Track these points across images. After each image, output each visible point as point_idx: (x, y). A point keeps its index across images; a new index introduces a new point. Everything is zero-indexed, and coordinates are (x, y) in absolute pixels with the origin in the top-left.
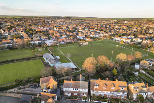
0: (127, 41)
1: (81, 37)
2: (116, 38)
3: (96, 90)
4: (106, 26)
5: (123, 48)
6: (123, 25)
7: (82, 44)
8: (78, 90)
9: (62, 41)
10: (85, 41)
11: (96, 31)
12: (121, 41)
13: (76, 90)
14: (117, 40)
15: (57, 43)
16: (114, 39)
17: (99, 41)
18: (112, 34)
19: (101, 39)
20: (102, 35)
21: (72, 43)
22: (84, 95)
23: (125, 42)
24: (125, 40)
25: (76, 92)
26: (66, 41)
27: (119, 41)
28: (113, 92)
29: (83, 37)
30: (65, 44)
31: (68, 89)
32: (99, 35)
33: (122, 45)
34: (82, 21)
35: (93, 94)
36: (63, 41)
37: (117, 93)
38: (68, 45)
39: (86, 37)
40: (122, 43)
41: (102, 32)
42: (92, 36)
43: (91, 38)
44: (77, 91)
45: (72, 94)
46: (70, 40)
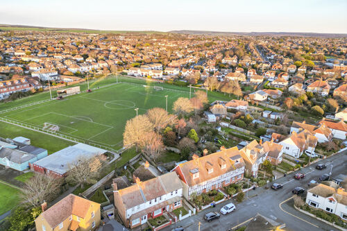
0: (156, 74)
1: (44, 75)
2: (133, 72)
3: (198, 182)
4: (86, 46)
5: (161, 90)
6: (124, 44)
7: (65, 92)
8: (163, 200)
10: (64, 85)
11: (74, 58)
12: (146, 76)
13: (157, 203)
14: (136, 75)
16: (128, 74)
17: (99, 81)
18: (116, 62)
19: (102, 75)
20: (96, 66)
21: (30, 93)
22: (177, 205)
24: (153, 74)
25: (159, 206)
26: (5, 90)
27: (139, 76)
28: (225, 175)
29: (50, 75)
30: (8, 99)
31: (139, 208)
32: (90, 67)
33: (152, 84)
34: (5, 36)
35: (194, 195)
37: (232, 172)
39: (60, 73)
40: (151, 80)
41: (89, 60)
42: (73, 70)
43: (76, 75)
44: (161, 201)
45: (150, 215)
46: (18, 87)
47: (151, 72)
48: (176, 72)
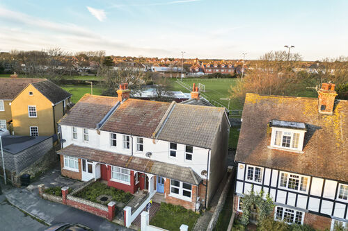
8: (142, 155)
9: (197, 70)
21: (228, 76)
22: (180, 196)
25: (127, 163)
30: (205, 77)
31: (85, 138)
35: (254, 202)
44: (138, 154)
45: (105, 172)
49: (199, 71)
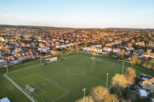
0: (99, 51)
1: (43, 49)
2: (86, 49)
4: (67, 35)
6: (84, 34)
7: (49, 60)
9: (13, 59)
10: (51, 55)
11: (60, 41)
12: (93, 52)
14: (87, 50)
15: (5, 64)
16: (84, 50)
17: (68, 53)
18: (79, 43)
19: (71, 50)
20: (69, 45)
21: (32, 60)
23: (97, 52)
26: (21, 58)
27: (89, 51)
29: (46, 49)
30: (20, 63)
32: (66, 46)
33: (96, 57)
36: (16, 58)
38: (25, 64)
39: (51, 49)
40: (95, 54)
41: (67, 42)
42: (58, 47)
46: (28, 56)
47: (95, 49)
48: (110, 50)
49: (15, 60)
